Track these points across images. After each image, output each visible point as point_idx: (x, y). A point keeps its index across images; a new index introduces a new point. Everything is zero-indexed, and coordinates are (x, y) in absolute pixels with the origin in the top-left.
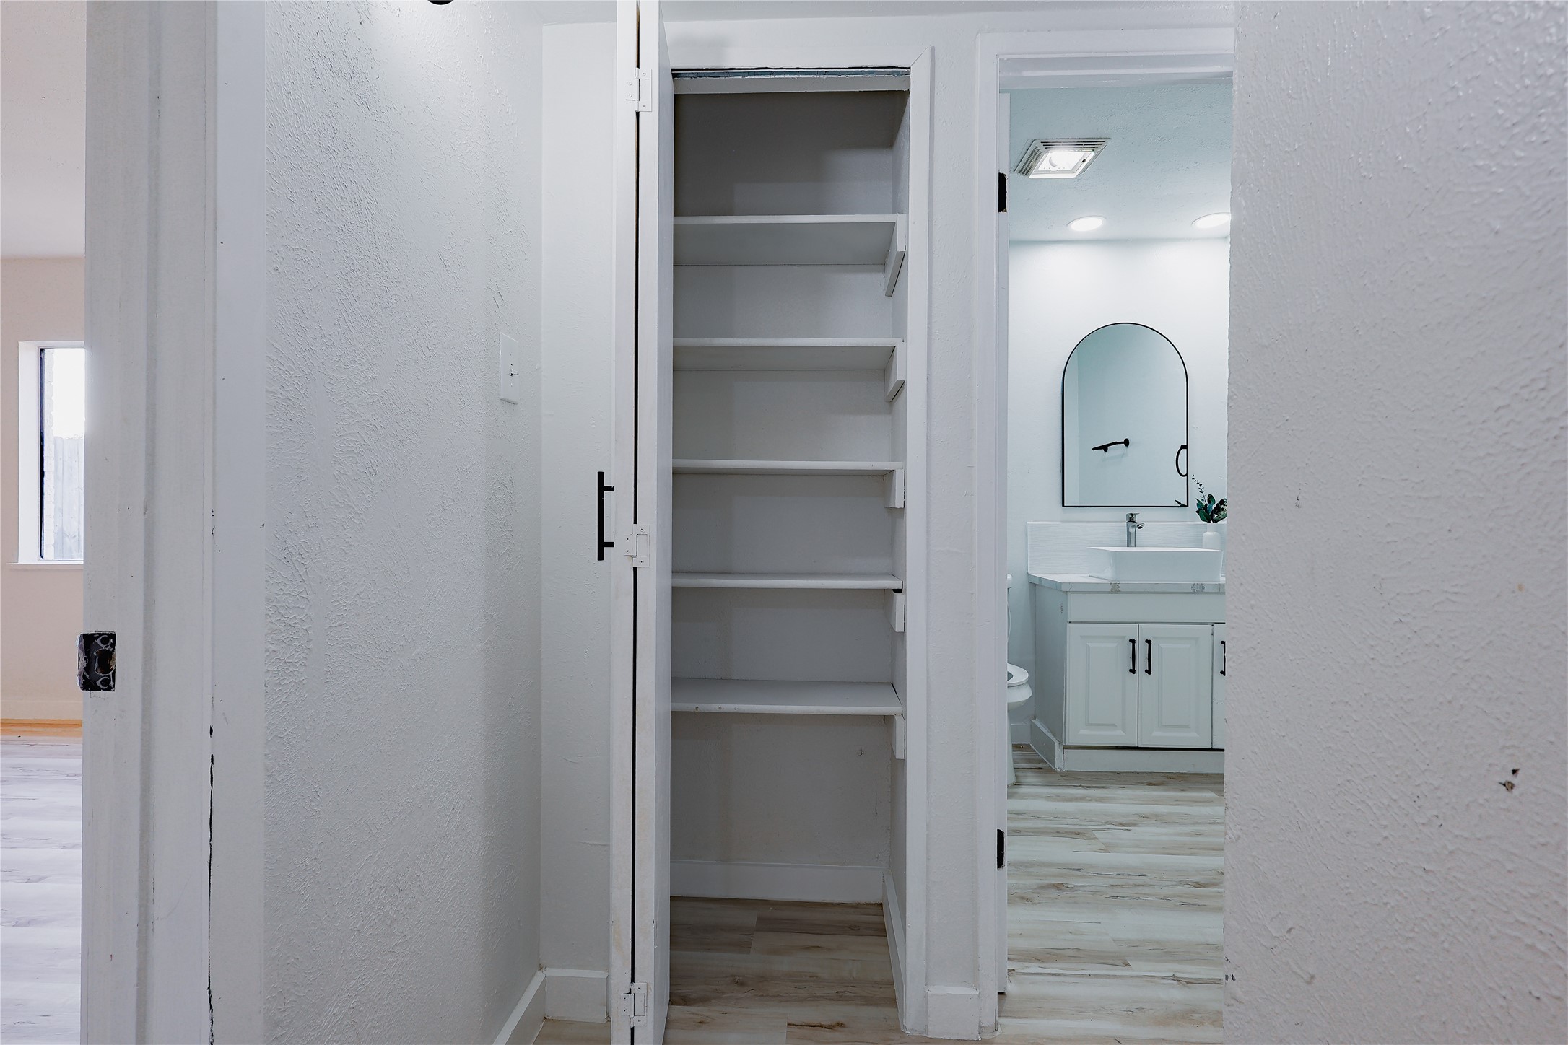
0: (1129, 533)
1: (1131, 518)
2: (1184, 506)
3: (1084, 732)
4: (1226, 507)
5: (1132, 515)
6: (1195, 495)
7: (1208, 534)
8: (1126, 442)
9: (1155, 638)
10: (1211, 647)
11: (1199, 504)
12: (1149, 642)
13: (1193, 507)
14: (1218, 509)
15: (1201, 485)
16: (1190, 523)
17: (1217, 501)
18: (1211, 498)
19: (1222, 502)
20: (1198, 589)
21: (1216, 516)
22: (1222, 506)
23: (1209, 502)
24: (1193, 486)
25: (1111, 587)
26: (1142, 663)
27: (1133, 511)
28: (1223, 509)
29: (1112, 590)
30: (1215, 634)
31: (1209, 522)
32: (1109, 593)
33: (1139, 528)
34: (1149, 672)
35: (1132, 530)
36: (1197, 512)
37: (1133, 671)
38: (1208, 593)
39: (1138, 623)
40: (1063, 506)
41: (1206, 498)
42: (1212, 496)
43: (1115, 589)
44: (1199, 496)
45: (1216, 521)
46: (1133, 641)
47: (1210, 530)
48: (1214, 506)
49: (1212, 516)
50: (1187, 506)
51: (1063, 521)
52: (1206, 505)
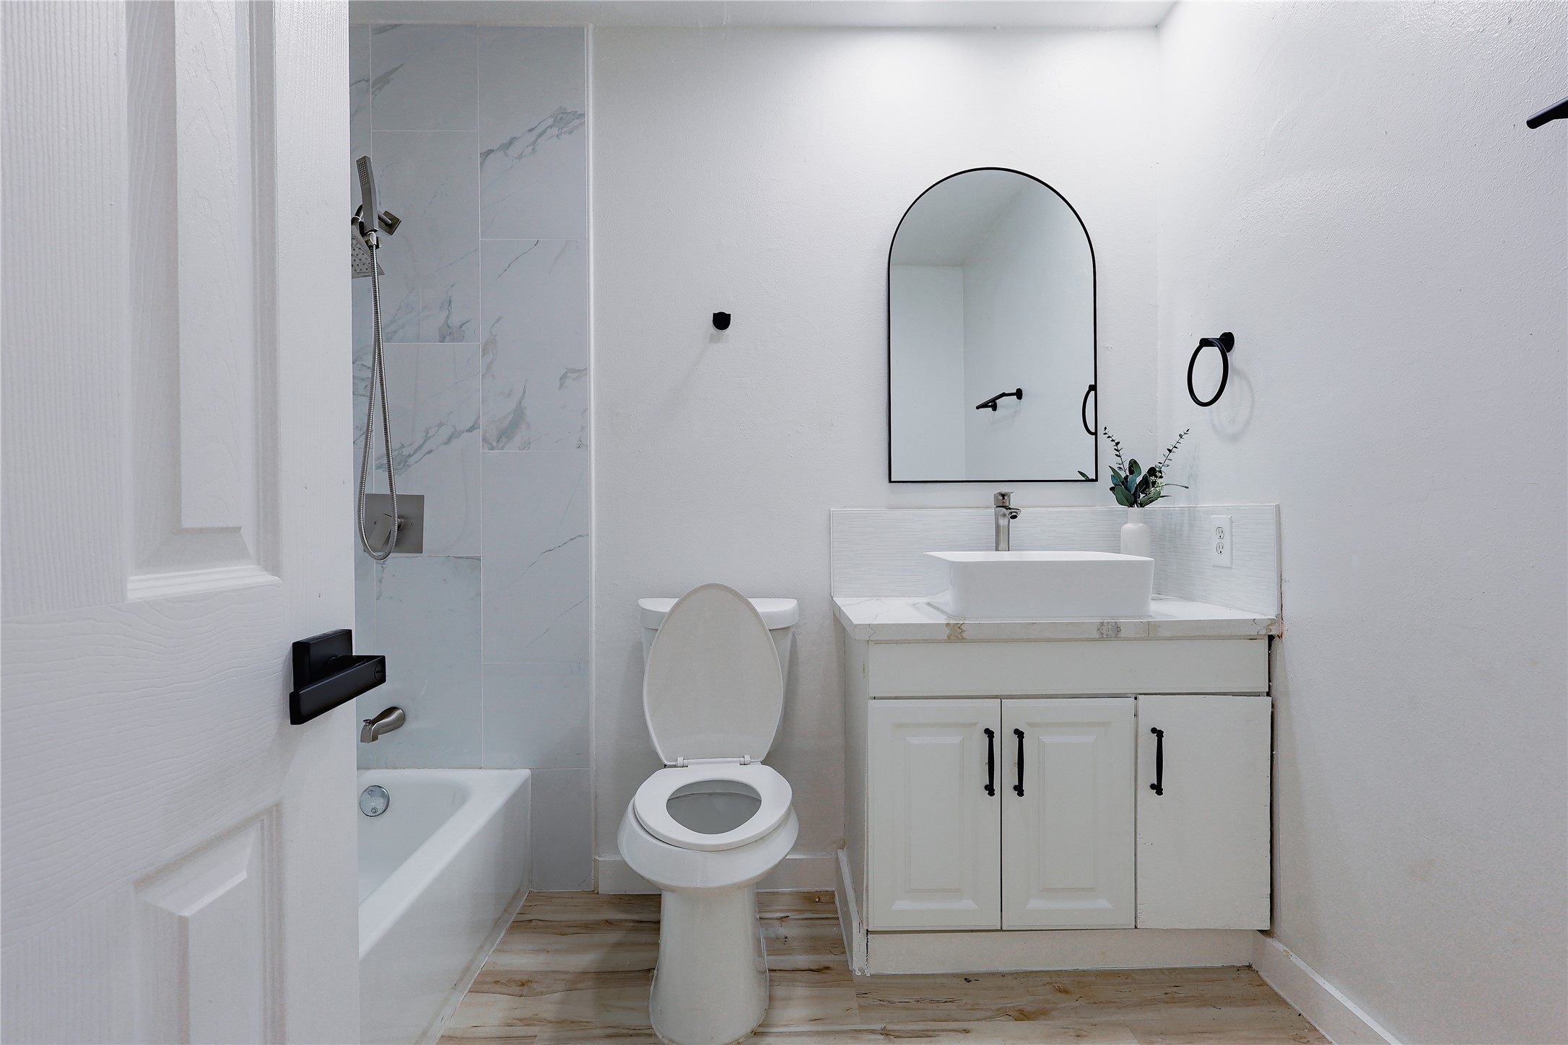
0: (998, 527)
1: (1002, 501)
2: (1092, 480)
3: (902, 905)
4: (1159, 481)
5: (1003, 496)
6: (1109, 460)
7: (1129, 526)
8: (1019, 394)
9: (1031, 725)
10: (1133, 739)
11: (1115, 475)
12: (1019, 734)
13: (1106, 481)
14: (1145, 484)
15: (1117, 444)
16: (1099, 508)
17: (1144, 471)
18: (1133, 466)
19: (1152, 471)
20: (1110, 632)
21: (1142, 496)
22: (1153, 478)
23: (1131, 472)
24: (1106, 446)
25: (947, 631)
26: (1007, 776)
27: (1004, 488)
28: (1154, 483)
29: (949, 637)
30: (1140, 716)
31: (1131, 506)
32: (945, 642)
33: (1014, 517)
34: (1019, 790)
35: (1003, 522)
36: (1112, 489)
37: (990, 789)
38: (1127, 639)
39: (1001, 698)
40: (890, 482)
41: (1127, 466)
42: (1135, 462)
43: (956, 634)
44: (1115, 463)
45: (1142, 505)
46: (989, 733)
47: (1133, 521)
48: (1139, 479)
49: (1136, 496)
50: (1096, 480)
51: (890, 508)
52: (1127, 476)
